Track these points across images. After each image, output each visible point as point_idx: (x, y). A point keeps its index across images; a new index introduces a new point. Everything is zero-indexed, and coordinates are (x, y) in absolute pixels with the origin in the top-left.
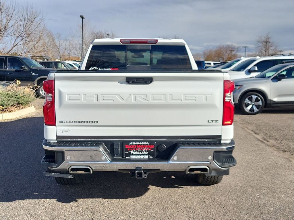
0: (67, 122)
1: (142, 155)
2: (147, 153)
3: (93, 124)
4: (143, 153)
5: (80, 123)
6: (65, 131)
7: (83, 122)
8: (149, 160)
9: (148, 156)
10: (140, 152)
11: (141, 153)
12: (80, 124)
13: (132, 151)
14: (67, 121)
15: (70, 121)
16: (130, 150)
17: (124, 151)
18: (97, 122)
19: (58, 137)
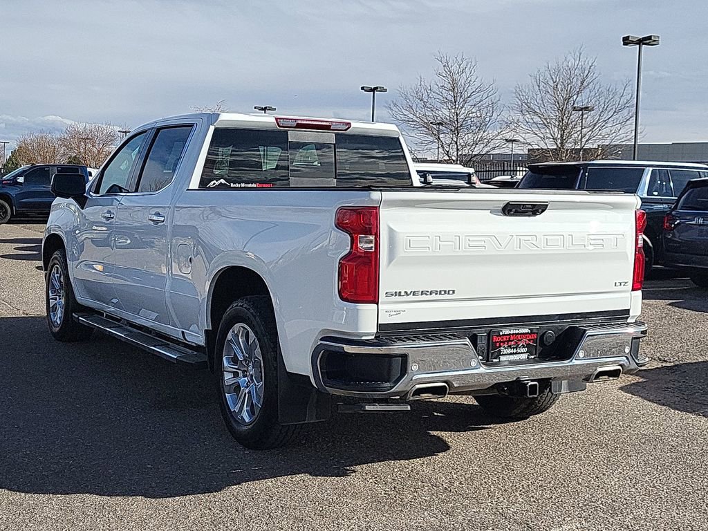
0: (400, 295)
1: (516, 353)
2: (525, 350)
3: (446, 297)
4: (519, 351)
5: (424, 295)
6: (395, 313)
7: (429, 293)
8: (528, 361)
9: (526, 355)
10: (514, 348)
11: (515, 351)
12: (424, 297)
13: (502, 348)
14: (400, 292)
15: (406, 292)
16: (500, 346)
17: (491, 349)
18: (454, 292)
19: (380, 327)
